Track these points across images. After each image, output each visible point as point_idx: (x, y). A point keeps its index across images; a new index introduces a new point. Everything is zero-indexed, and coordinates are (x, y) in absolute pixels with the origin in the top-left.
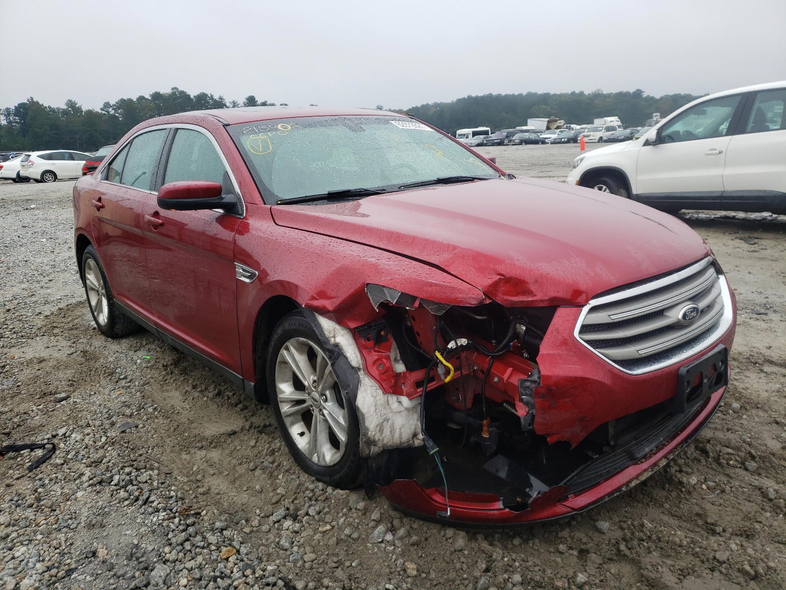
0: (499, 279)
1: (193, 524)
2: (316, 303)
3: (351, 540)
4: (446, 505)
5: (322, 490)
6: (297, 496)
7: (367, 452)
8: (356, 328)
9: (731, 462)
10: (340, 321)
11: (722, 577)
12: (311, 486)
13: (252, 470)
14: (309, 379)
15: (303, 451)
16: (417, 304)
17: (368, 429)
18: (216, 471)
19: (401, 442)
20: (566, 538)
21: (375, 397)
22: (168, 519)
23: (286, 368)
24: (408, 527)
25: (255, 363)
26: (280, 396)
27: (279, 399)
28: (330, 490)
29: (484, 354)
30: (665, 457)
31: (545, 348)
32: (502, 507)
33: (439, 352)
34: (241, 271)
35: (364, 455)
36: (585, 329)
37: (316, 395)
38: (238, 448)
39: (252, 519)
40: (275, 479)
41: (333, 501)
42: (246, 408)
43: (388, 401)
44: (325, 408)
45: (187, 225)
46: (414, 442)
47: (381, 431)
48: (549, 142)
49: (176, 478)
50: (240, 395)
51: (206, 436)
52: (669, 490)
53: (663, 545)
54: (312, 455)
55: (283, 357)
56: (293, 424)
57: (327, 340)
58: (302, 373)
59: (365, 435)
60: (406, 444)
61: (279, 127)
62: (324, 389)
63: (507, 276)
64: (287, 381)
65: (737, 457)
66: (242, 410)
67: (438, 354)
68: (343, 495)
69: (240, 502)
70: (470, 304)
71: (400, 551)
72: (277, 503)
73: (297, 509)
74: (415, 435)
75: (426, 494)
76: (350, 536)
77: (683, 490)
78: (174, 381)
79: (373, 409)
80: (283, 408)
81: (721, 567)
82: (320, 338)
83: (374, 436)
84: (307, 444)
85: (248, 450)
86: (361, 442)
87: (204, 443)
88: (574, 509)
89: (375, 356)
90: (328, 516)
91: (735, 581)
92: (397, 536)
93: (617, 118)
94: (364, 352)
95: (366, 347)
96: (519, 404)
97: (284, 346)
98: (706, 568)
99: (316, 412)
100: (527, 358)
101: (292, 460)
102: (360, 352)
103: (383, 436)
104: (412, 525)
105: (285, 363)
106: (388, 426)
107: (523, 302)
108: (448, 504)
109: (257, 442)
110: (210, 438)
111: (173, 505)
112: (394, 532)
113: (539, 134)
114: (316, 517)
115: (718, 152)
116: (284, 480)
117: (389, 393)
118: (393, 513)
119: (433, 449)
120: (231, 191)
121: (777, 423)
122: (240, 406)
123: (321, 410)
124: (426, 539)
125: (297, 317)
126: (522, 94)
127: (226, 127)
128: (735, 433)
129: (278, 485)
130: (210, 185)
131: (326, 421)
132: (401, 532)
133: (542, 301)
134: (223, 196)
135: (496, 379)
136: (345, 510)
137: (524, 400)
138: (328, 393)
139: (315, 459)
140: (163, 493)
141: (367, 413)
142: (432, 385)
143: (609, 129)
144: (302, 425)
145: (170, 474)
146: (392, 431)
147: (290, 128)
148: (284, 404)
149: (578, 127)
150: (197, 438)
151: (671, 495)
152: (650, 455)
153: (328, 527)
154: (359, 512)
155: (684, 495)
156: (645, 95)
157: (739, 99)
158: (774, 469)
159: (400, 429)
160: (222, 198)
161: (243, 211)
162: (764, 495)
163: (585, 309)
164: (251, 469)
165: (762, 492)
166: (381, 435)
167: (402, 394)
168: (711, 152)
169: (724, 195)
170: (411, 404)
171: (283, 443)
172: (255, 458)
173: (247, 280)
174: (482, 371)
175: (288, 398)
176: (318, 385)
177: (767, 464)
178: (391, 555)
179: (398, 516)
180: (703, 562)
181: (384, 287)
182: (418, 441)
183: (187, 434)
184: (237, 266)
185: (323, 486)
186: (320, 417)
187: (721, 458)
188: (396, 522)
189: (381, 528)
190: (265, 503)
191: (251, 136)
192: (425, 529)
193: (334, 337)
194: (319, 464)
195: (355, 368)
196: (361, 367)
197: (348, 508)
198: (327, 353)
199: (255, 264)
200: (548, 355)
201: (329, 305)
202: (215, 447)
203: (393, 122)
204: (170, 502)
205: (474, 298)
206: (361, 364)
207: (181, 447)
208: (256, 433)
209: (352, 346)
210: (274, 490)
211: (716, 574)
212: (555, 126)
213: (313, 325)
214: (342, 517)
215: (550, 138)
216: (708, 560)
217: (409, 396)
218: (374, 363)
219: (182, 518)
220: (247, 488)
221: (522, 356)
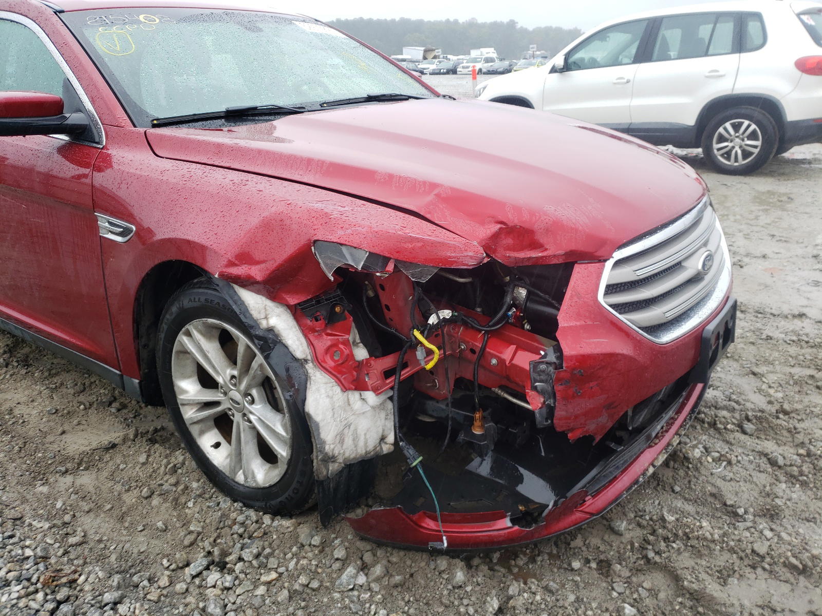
0: (500, 229)
1: (67, 600)
2: (235, 271)
3: (308, 591)
4: (440, 531)
5: (257, 522)
6: (219, 534)
7: (325, 473)
8: (299, 304)
9: (729, 426)
10: (274, 296)
11: (766, 575)
12: (241, 518)
13: (146, 498)
14: (225, 373)
15: (221, 468)
16: (390, 267)
17: (324, 442)
18: (92, 505)
19: (366, 452)
20: (580, 548)
21: (332, 397)
22: (27, 595)
23: (188, 359)
24: (384, 562)
25: (138, 354)
26: (182, 397)
27: (179, 401)
28: (267, 519)
29: (473, 327)
30: (677, 433)
31: (565, 318)
32: (509, 524)
33: (418, 330)
34: (107, 225)
35: (321, 477)
36: (612, 289)
37: (237, 396)
38: (122, 467)
39: (158, 574)
40: (183, 508)
41: (275, 537)
42: (124, 406)
43: (348, 400)
44: (251, 413)
45: (7, 159)
46: (381, 448)
47: (342, 441)
48: (428, 73)
49: (30, 525)
50: (114, 388)
51: (71, 454)
52: (674, 468)
53: (694, 542)
54: (235, 474)
55: (181, 344)
56: (202, 433)
57: (256, 325)
58: (214, 367)
59: (320, 451)
60: (372, 453)
61: (141, 17)
62: (249, 387)
63: (511, 224)
64: (190, 377)
65: (733, 420)
66: (119, 410)
67: (417, 333)
68: (288, 527)
69: (135, 551)
70: (467, 265)
71: (379, 599)
72: (192, 544)
73: (225, 554)
74: (383, 439)
75: (412, 521)
76: (307, 586)
77: (690, 466)
78: (11, 375)
79: (329, 414)
80: (187, 413)
81: (763, 563)
82: (244, 320)
83: (333, 450)
84: (227, 458)
85: (137, 469)
86: (315, 461)
87: (69, 465)
88: (592, 514)
89: (327, 341)
90: (271, 560)
91: (782, 578)
92: (371, 578)
93: (493, 49)
94: (311, 336)
95: (313, 330)
96: (531, 394)
97: (183, 329)
98: (746, 566)
99: (237, 418)
100: (528, 330)
101: (204, 479)
102: (306, 336)
103: (344, 447)
104: (390, 559)
105: (185, 352)
106: (350, 434)
107: (530, 259)
108: (442, 530)
109: (148, 456)
110: (77, 457)
111: (31, 571)
112: (366, 571)
113: (417, 64)
114: (255, 563)
115: (625, 81)
116: (197, 510)
117: (350, 389)
118: (360, 544)
119: (416, 460)
120: (80, 109)
121: (754, 374)
122: (116, 405)
123: (244, 415)
124: (412, 575)
125: (201, 290)
126: (395, 20)
127: (61, 15)
128: (717, 390)
129: (189, 516)
130: (45, 97)
131: (254, 428)
132: (378, 570)
133: (555, 256)
134: (67, 115)
135: (494, 361)
136: (294, 549)
137: (539, 388)
138: (254, 392)
139: (240, 478)
140: (13, 553)
141: (323, 420)
142: (405, 373)
143: (488, 60)
144: (216, 434)
145: (20, 519)
146: (355, 439)
147: (158, 21)
148: (186, 407)
149: (455, 58)
150: (57, 457)
151: (677, 474)
152: (662, 433)
153: (274, 575)
154: (314, 548)
155: (692, 472)
156: (519, 26)
157: (645, 24)
158: (773, 429)
159: (365, 434)
160: (66, 118)
161: (100, 137)
162: (773, 463)
163: (609, 264)
164: (145, 496)
165: (769, 459)
166: (342, 446)
167: (367, 389)
168: (619, 81)
169: (631, 127)
170: (378, 400)
171: (188, 455)
172: (148, 480)
173: (119, 239)
174: (473, 351)
175: (194, 400)
176: (240, 383)
177: (764, 424)
178: (367, 605)
179: (369, 547)
180: (741, 559)
181: (342, 244)
182: (387, 446)
183: (40, 455)
184: (99, 219)
185: (257, 515)
186: (244, 425)
187: (718, 422)
188: (368, 557)
189: (351, 570)
190: (174, 547)
191: (100, 29)
192: (409, 562)
193: (266, 318)
194: (247, 485)
195: (301, 360)
196: (309, 357)
197: (299, 545)
198: (256, 341)
199: (127, 215)
200: (570, 327)
201: (257, 272)
202: (87, 469)
203: (297, 23)
204: (27, 567)
205: (471, 257)
206: (308, 353)
207: (32, 475)
208: (145, 443)
209: (294, 330)
210: (184, 525)
211: (759, 571)
212: (432, 56)
213: (231, 302)
214: (292, 558)
215: (428, 69)
216: (747, 556)
217: (376, 390)
218: (327, 350)
219: (48, 591)
220: (144, 526)
221: (523, 327)
